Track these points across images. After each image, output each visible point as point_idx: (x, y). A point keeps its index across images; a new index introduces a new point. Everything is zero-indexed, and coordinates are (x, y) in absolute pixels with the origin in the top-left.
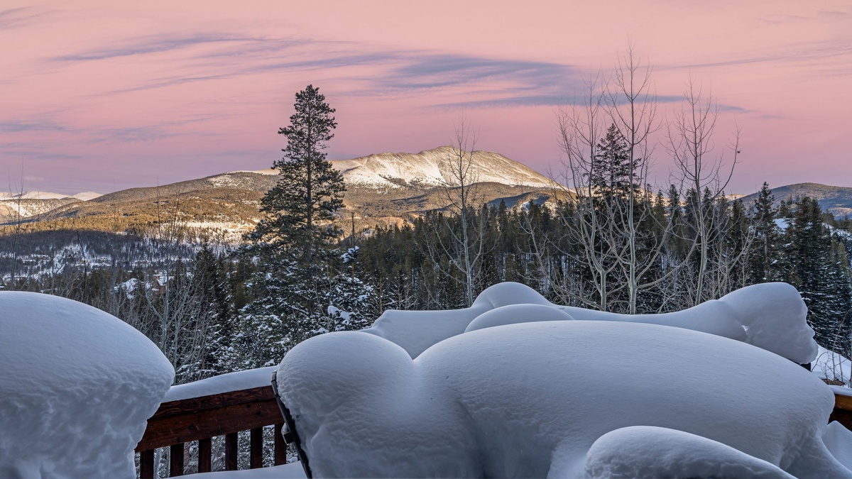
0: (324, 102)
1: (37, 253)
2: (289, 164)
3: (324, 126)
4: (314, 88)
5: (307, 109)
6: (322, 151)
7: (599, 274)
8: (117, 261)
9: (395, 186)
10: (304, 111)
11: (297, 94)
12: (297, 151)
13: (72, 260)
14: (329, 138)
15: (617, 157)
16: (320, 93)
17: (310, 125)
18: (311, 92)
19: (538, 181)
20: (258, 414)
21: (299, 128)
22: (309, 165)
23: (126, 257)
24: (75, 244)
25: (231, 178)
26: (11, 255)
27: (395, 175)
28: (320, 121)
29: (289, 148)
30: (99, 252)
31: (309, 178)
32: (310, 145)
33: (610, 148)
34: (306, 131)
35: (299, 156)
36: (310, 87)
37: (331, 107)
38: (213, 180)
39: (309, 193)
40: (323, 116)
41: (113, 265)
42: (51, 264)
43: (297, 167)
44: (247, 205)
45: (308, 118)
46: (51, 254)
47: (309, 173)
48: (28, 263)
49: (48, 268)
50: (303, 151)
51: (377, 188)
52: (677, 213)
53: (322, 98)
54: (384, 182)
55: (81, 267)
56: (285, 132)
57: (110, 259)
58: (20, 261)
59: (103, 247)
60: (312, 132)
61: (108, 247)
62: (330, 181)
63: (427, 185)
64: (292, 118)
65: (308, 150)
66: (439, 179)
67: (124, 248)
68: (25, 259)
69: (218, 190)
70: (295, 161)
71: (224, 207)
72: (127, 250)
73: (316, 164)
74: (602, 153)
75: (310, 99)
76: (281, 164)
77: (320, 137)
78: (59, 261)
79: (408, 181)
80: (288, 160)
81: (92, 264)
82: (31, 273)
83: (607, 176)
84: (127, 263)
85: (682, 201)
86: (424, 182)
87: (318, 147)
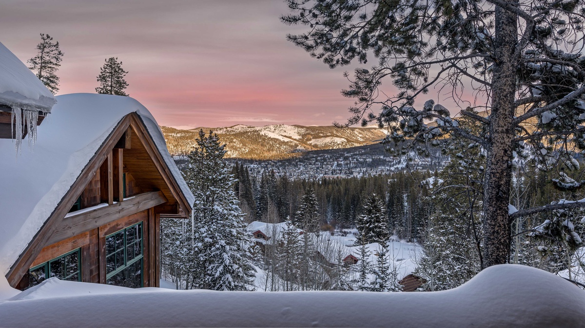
8: (433, 162)
13: (411, 160)
23: (439, 159)
26: (382, 157)
41: (432, 164)
42: (399, 162)
48: (389, 162)
49: (399, 164)
55: (415, 164)
57: (430, 160)
58: (385, 160)
67: (438, 154)
68: (388, 159)
72: (439, 155)
78: (404, 161)
81: (420, 163)
82: (390, 167)
84: (439, 163)
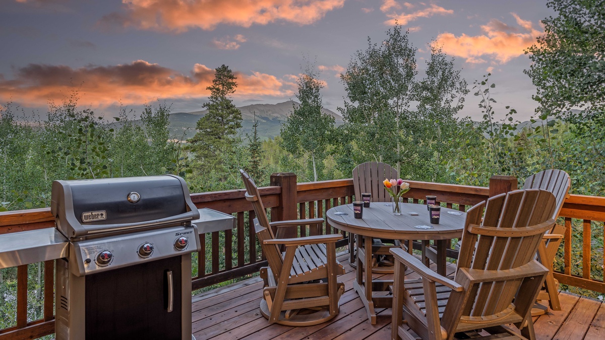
0: (231, 73)
2: (212, 105)
3: (230, 86)
4: (226, 66)
5: (222, 77)
6: (230, 99)
10: (220, 78)
11: (217, 69)
12: (216, 98)
14: (233, 92)
16: (229, 69)
17: (223, 85)
18: (224, 68)
21: (217, 87)
22: (223, 106)
28: (229, 83)
29: (212, 97)
31: (223, 113)
32: (223, 96)
34: (221, 88)
35: (217, 101)
36: (224, 66)
37: (235, 77)
39: (223, 120)
40: (230, 81)
43: (216, 107)
45: (222, 82)
47: (222, 110)
50: (219, 99)
53: (230, 71)
56: (209, 88)
60: (224, 89)
62: (234, 114)
64: (214, 82)
65: (222, 98)
70: (215, 103)
73: (227, 106)
75: (223, 72)
76: (208, 105)
77: (229, 92)
80: (211, 103)
87: (228, 97)
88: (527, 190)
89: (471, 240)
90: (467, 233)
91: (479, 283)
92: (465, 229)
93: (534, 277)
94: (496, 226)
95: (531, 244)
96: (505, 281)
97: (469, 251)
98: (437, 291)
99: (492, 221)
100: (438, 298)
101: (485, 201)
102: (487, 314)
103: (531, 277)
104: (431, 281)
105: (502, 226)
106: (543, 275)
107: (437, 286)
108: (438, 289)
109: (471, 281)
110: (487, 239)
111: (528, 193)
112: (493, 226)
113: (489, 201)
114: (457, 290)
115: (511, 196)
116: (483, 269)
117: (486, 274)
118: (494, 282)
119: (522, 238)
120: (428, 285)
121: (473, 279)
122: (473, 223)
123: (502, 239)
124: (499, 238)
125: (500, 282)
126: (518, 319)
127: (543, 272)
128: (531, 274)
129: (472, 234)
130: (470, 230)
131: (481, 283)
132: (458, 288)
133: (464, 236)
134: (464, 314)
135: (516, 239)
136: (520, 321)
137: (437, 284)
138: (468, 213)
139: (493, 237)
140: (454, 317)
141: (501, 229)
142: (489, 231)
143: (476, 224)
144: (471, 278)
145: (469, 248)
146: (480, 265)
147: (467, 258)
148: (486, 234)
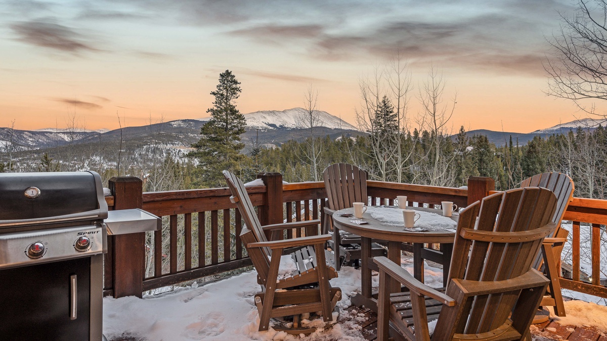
0: (234, 78)
1: (75, 160)
2: (216, 110)
3: (234, 91)
4: (229, 71)
5: (226, 82)
6: (234, 105)
7: (381, 163)
9: (271, 128)
10: (224, 83)
11: (221, 74)
12: (221, 104)
14: (237, 97)
15: (387, 112)
16: (232, 74)
17: (227, 91)
18: (228, 73)
19: (346, 126)
20: (215, 203)
21: (221, 92)
22: (227, 111)
24: (96, 155)
25: (182, 122)
27: (271, 122)
28: (233, 89)
29: (216, 103)
30: (110, 160)
31: (227, 118)
32: (227, 101)
33: (383, 107)
34: (225, 93)
35: (221, 107)
36: (227, 71)
37: (238, 82)
38: (173, 123)
39: (227, 126)
40: (234, 86)
43: (220, 112)
44: (191, 137)
45: (226, 87)
46: (83, 162)
47: (227, 116)
50: (223, 104)
51: (261, 128)
52: (418, 142)
53: (234, 76)
54: (265, 126)
56: (214, 93)
59: (112, 158)
60: (228, 94)
61: (115, 158)
62: (238, 120)
63: (288, 128)
64: (217, 86)
65: (226, 103)
66: (294, 125)
69: (175, 128)
70: (219, 109)
71: (178, 137)
73: (231, 111)
74: (380, 109)
75: (227, 77)
76: (212, 110)
77: (233, 97)
79: (278, 126)
80: (215, 108)
83: (382, 121)
85: (421, 135)
86: (286, 126)
87: (232, 102)
88: (526, 188)
89: (464, 246)
90: (460, 238)
91: (474, 297)
92: (457, 233)
93: (533, 288)
94: (492, 230)
95: (530, 250)
96: (502, 294)
97: (461, 260)
98: (426, 304)
99: (487, 224)
100: (427, 312)
101: (479, 201)
102: (482, 331)
103: (530, 288)
104: (419, 295)
105: (498, 230)
106: (543, 287)
107: (426, 299)
108: (427, 302)
109: (465, 294)
110: (482, 245)
111: (527, 191)
112: (489, 231)
113: (484, 201)
114: (449, 305)
115: (508, 195)
116: (478, 280)
117: (482, 286)
118: (490, 296)
119: (521, 244)
120: (417, 299)
121: (467, 292)
122: (466, 226)
123: (498, 246)
124: (495, 244)
125: (496, 294)
126: (516, 336)
127: (543, 283)
128: (531, 285)
129: (465, 239)
130: (463, 234)
131: (476, 297)
132: (451, 302)
133: (456, 242)
134: (457, 332)
135: (514, 246)
136: (518, 338)
137: (425, 297)
138: (461, 215)
139: (488, 243)
140: (446, 335)
141: (498, 234)
142: (484, 236)
143: (470, 228)
144: (465, 291)
145: (462, 256)
146: (474, 276)
147: (460, 267)
148: (480, 240)
